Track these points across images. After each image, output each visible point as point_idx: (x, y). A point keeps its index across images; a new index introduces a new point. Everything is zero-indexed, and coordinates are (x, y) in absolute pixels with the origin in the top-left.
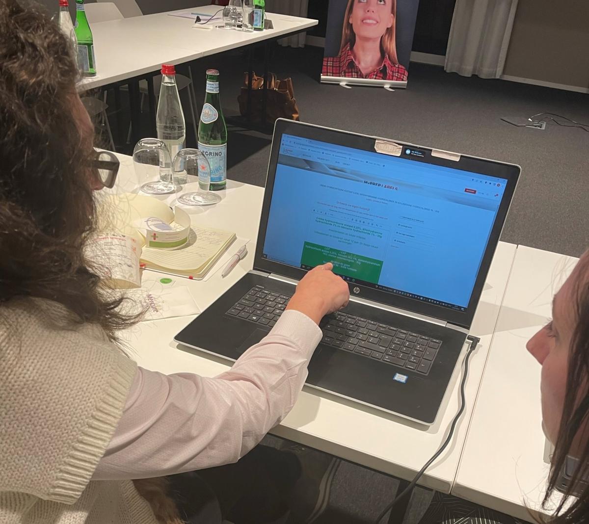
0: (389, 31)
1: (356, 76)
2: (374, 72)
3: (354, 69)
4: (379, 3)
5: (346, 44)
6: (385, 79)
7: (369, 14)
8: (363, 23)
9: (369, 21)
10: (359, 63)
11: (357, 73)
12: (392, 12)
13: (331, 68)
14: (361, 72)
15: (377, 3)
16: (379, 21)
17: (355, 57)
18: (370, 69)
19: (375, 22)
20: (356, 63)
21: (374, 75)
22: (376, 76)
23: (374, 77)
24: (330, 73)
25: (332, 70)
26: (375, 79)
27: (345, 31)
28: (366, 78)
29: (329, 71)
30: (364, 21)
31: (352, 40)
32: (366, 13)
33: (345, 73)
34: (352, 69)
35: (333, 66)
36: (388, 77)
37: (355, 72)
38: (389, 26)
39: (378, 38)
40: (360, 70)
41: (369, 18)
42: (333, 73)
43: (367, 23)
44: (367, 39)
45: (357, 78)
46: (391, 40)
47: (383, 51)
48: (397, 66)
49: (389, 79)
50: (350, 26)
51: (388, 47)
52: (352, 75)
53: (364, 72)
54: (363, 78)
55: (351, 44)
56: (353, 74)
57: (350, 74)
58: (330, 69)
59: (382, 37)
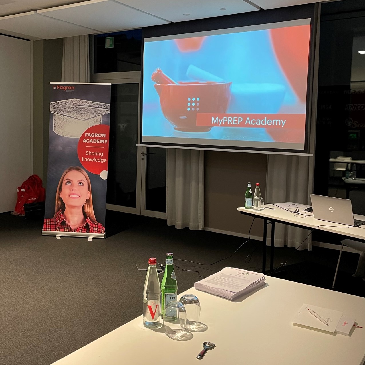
0: (88, 201)
1: (67, 231)
2: (80, 228)
3: (66, 226)
4: (79, 185)
5: (58, 210)
6: (89, 233)
7: (73, 192)
8: (70, 197)
9: (73, 196)
10: (69, 222)
11: (68, 228)
12: (89, 190)
13: (49, 225)
14: (71, 228)
15: (78, 185)
16: (80, 195)
17: (66, 218)
18: (77, 226)
19: (77, 196)
20: (67, 222)
21: (80, 230)
22: (82, 230)
24: (49, 228)
26: (81, 232)
27: (57, 202)
28: (74, 232)
30: (70, 196)
31: (63, 207)
32: (71, 191)
33: (59, 228)
34: (64, 225)
36: (90, 231)
37: (66, 228)
38: (88, 199)
39: (81, 205)
41: (73, 194)
43: (72, 197)
44: (73, 207)
46: (90, 207)
47: (85, 214)
48: (96, 224)
50: (61, 199)
51: (88, 211)
52: (64, 230)
53: (73, 228)
54: (72, 232)
55: (62, 210)
59: (83, 205)
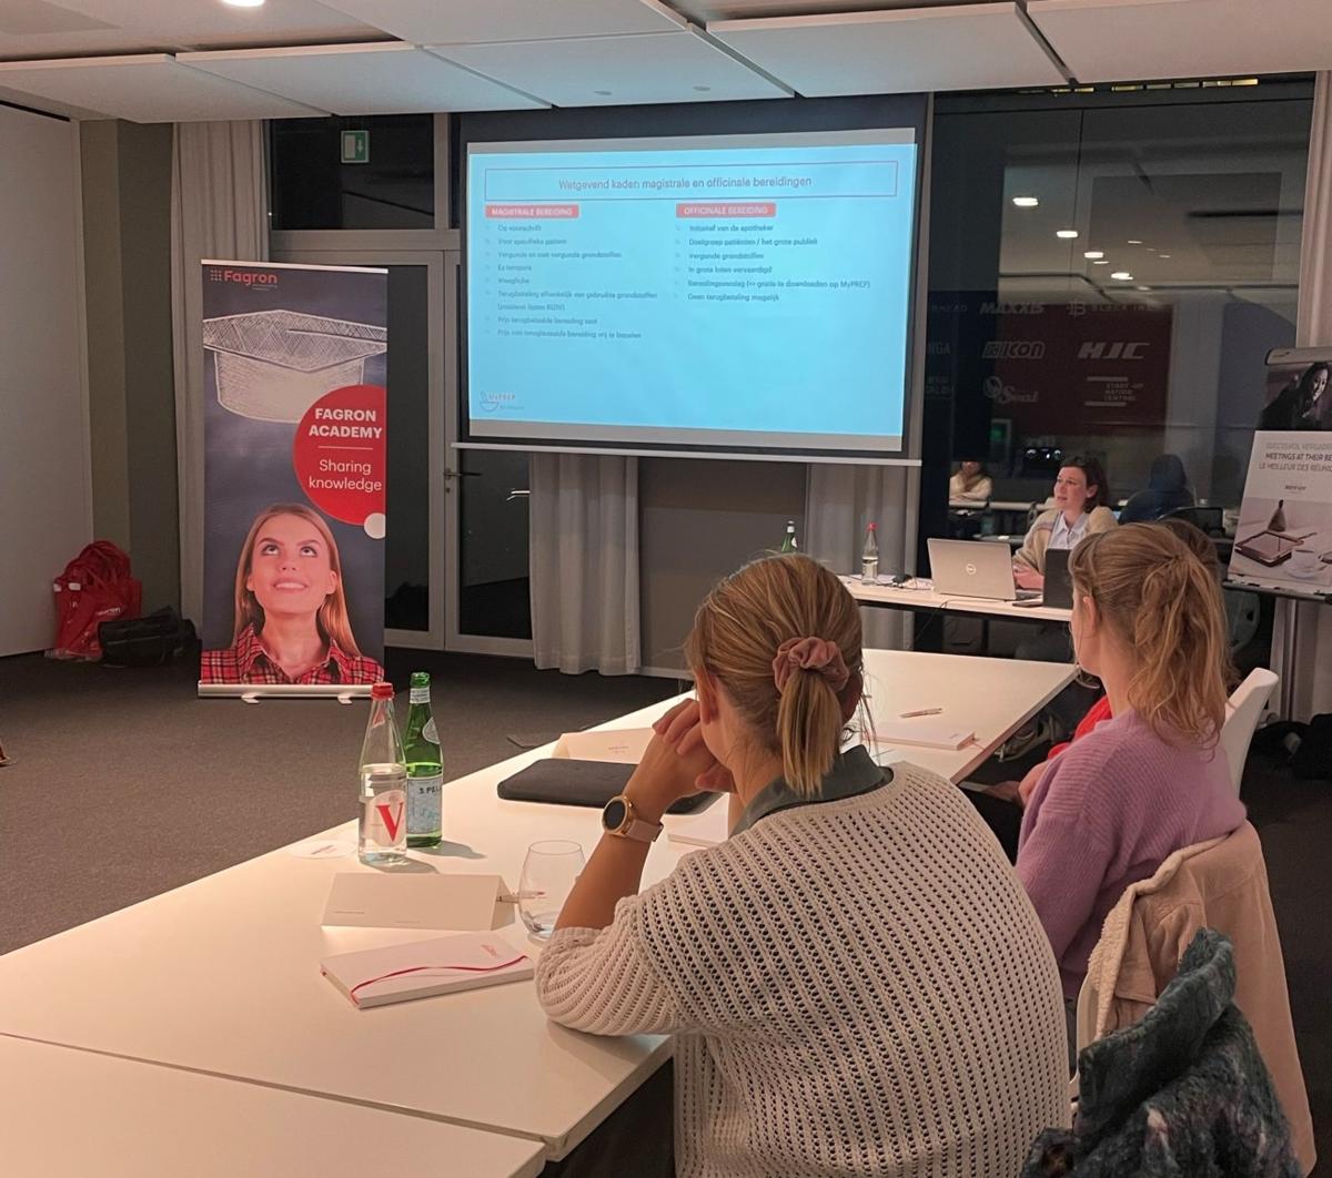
0: (331, 599)
1: (274, 681)
2: (313, 672)
3: (269, 668)
4: (304, 554)
5: (245, 626)
6: (338, 683)
7: (285, 574)
8: (278, 589)
9: (287, 585)
10: (278, 658)
11: (276, 675)
12: (333, 567)
13: (219, 669)
14: (284, 674)
15: (300, 555)
16: (307, 583)
17: (267, 646)
18: (303, 667)
19: (301, 586)
20: (272, 658)
21: (312, 677)
22: (317, 677)
23: (314, 680)
24: (218, 677)
25: (222, 672)
26: (316, 683)
27: (240, 605)
28: (295, 683)
29: (215, 675)
30: (279, 586)
31: (257, 618)
32: (279, 571)
33: (249, 675)
34: (263, 667)
35: (222, 666)
36: (342, 679)
37: (270, 674)
38: (331, 592)
39: (310, 613)
40: (280, 670)
41: (288, 580)
42: (223, 678)
43: (283, 589)
44: (289, 616)
45: (277, 683)
46: (338, 614)
47: (324, 635)
48: (358, 659)
49: (346, 683)
50: (250, 596)
51: (335, 626)
52: (266, 680)
53: (290, 673)
54: (289, 683)
55: (255, 626)
56: (268, 677)
57: (262, 678)
58: (217, 671)
59: (318, 611)
